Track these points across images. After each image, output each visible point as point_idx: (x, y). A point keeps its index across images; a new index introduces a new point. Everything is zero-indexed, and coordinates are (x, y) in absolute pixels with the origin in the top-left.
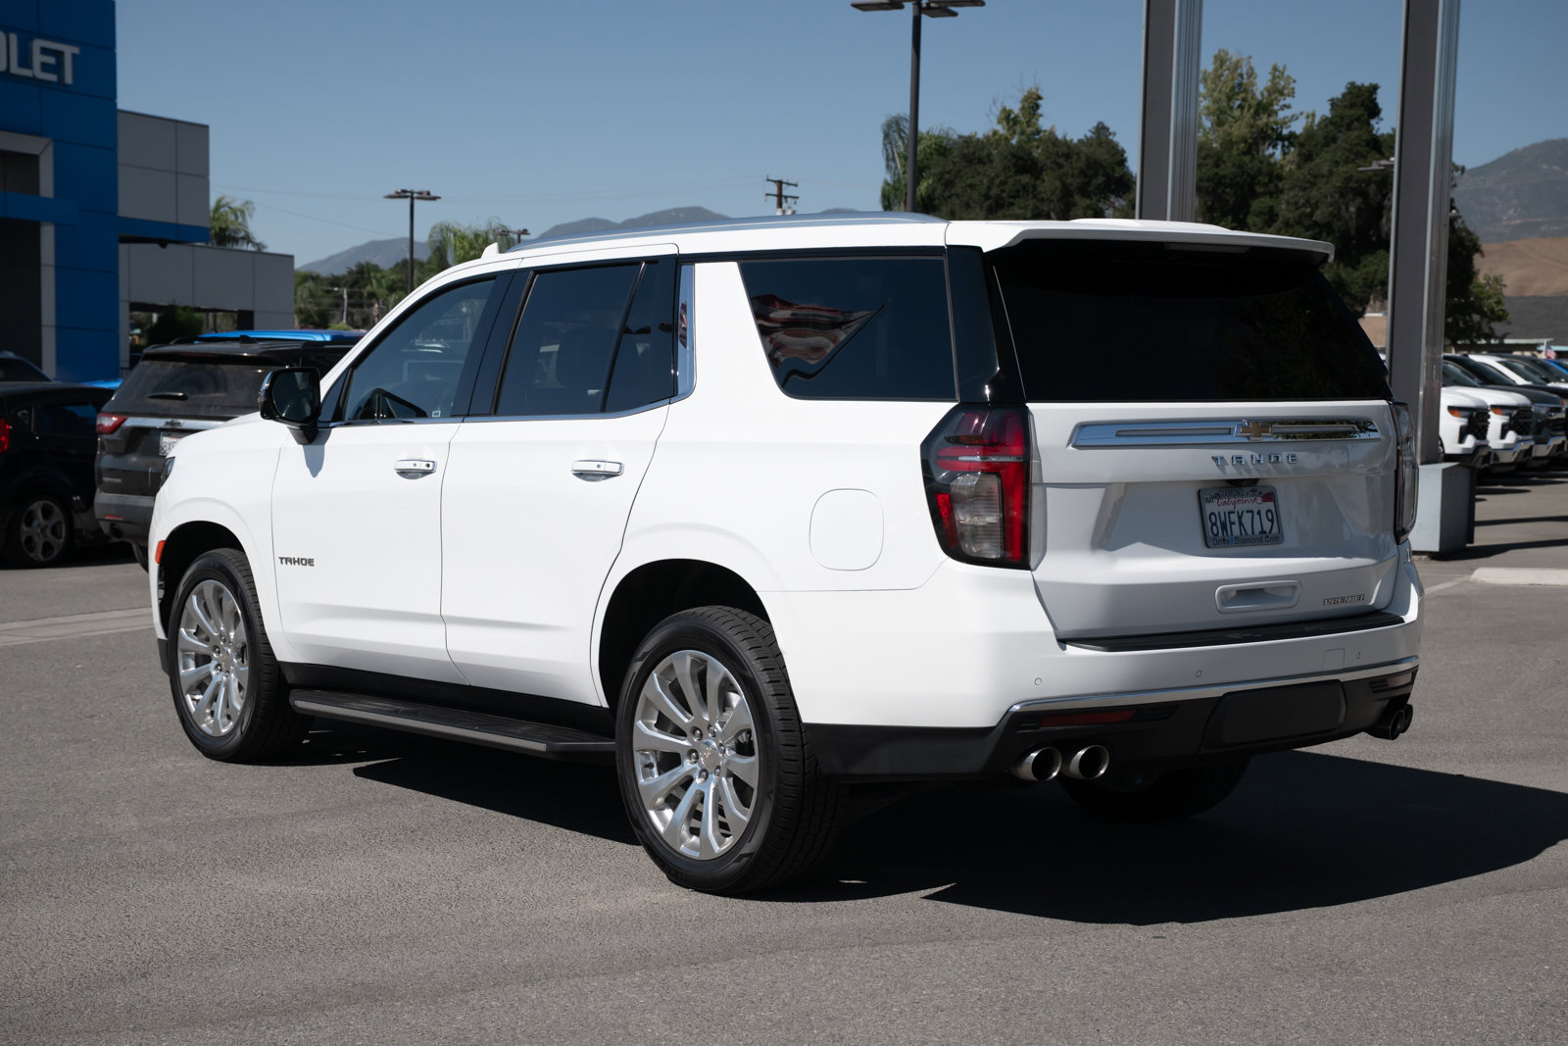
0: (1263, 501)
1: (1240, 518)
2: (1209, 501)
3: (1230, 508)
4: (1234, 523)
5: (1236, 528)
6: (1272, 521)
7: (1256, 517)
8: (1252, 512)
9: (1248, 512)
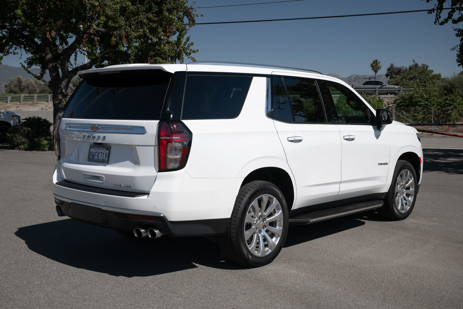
0: (106, 150)
1: (98, 154)
2: (92, 148)
3: (97, 151)
4: (96, 156)
5: (96, 158)
6: (106, 156)
7: (103, 154)
8: (102, 153)
9: (101, 153)
